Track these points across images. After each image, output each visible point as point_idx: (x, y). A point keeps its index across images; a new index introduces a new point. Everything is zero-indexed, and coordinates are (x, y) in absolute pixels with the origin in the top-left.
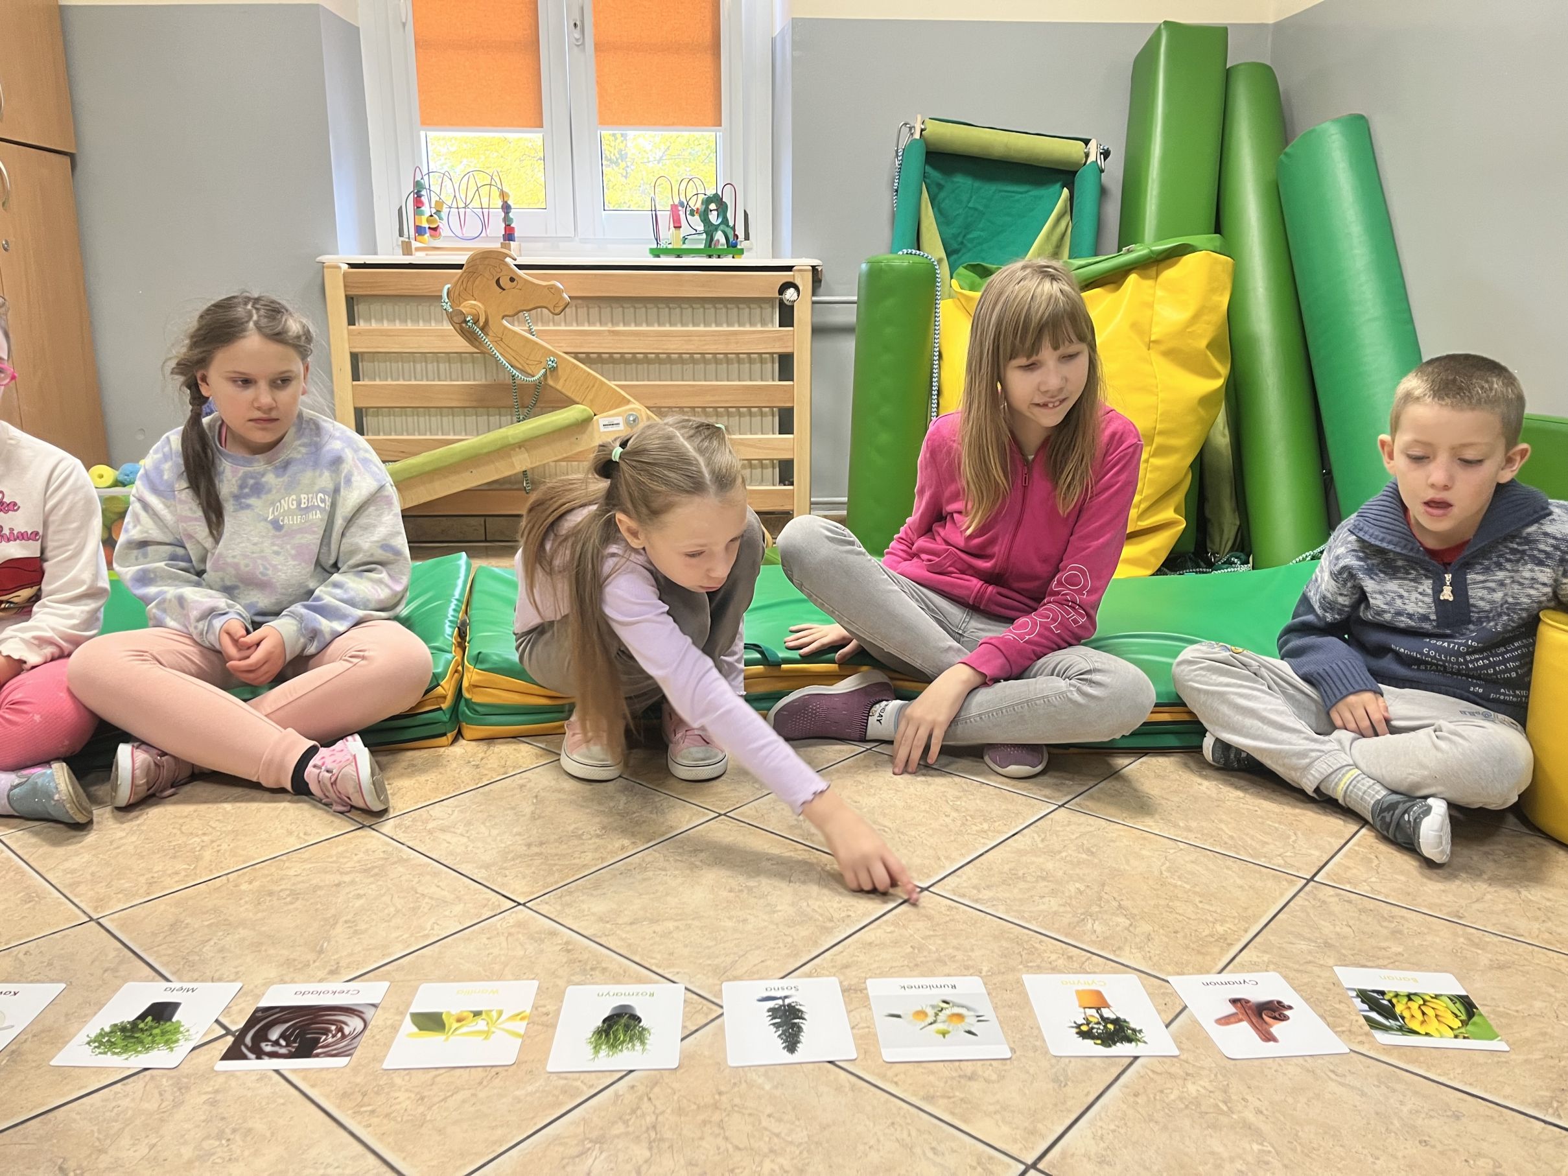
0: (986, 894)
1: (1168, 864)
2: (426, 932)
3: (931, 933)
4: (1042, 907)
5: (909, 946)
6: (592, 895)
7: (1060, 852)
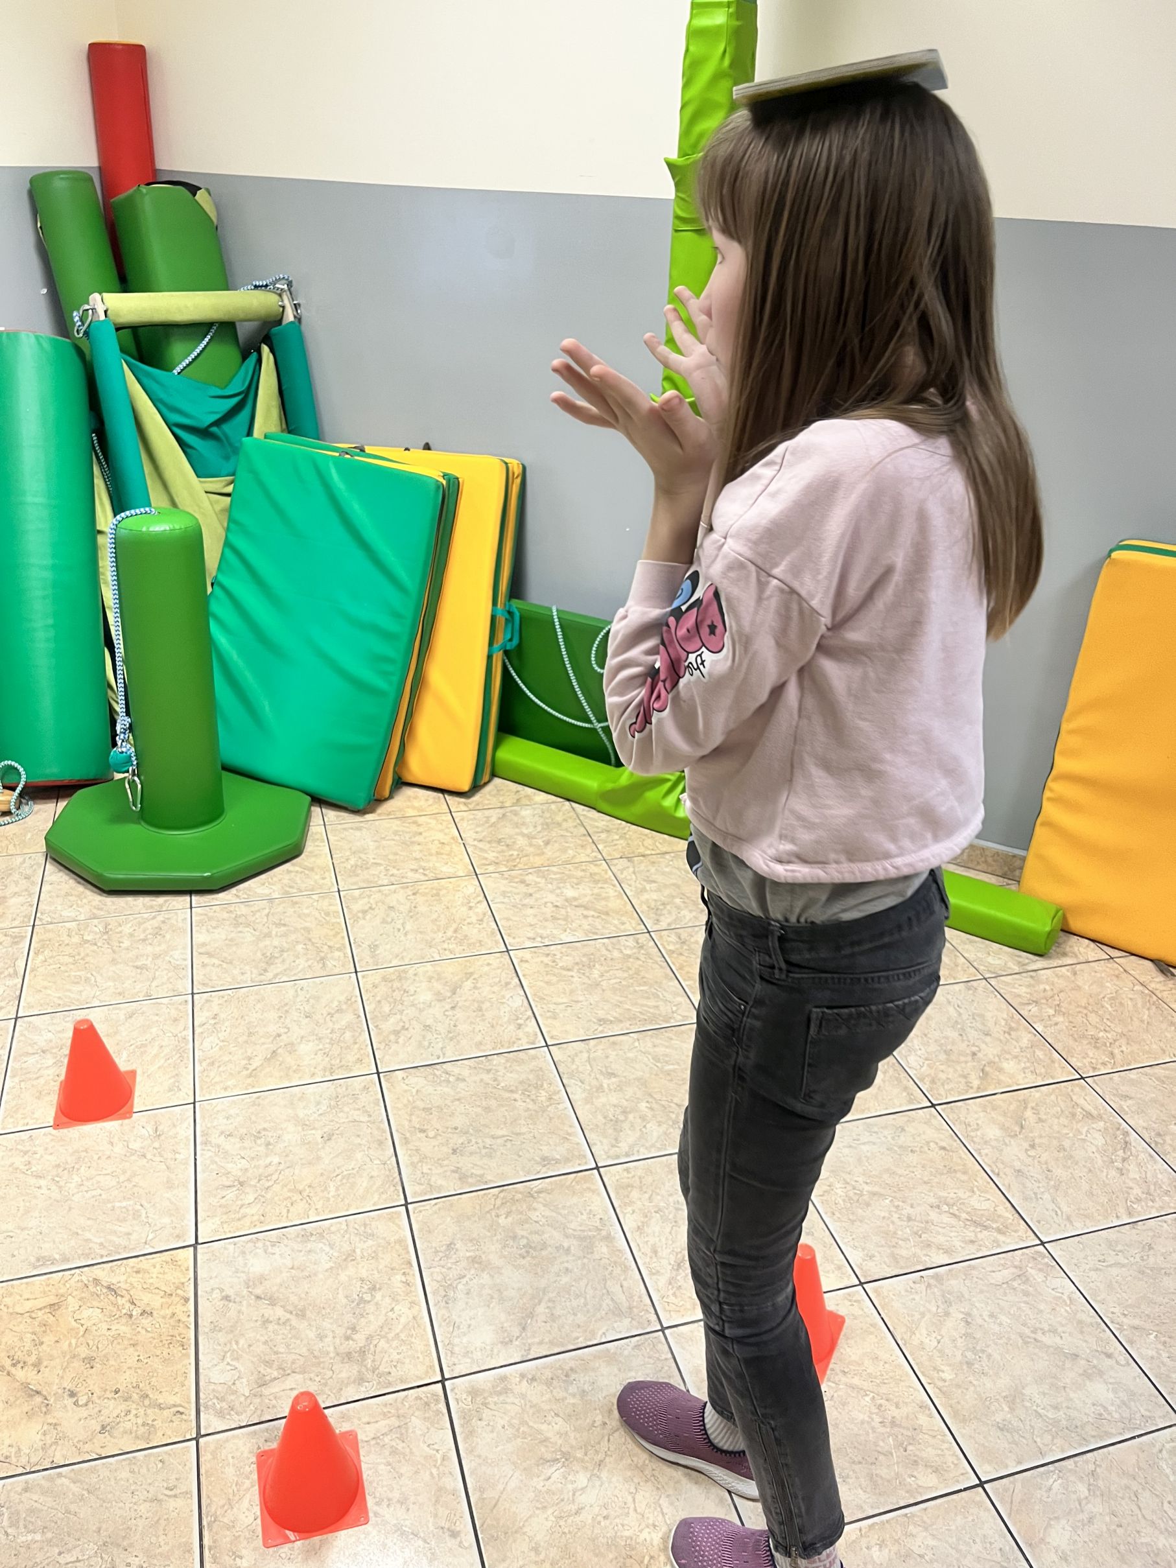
0: (624, 1146)
1: (650, 1057)
2: (439, 1456)
3: (647, 1196)
4: (655, 1134)
5: (654, 1214)
6: (465, 1334)
7: (602, 1085)
